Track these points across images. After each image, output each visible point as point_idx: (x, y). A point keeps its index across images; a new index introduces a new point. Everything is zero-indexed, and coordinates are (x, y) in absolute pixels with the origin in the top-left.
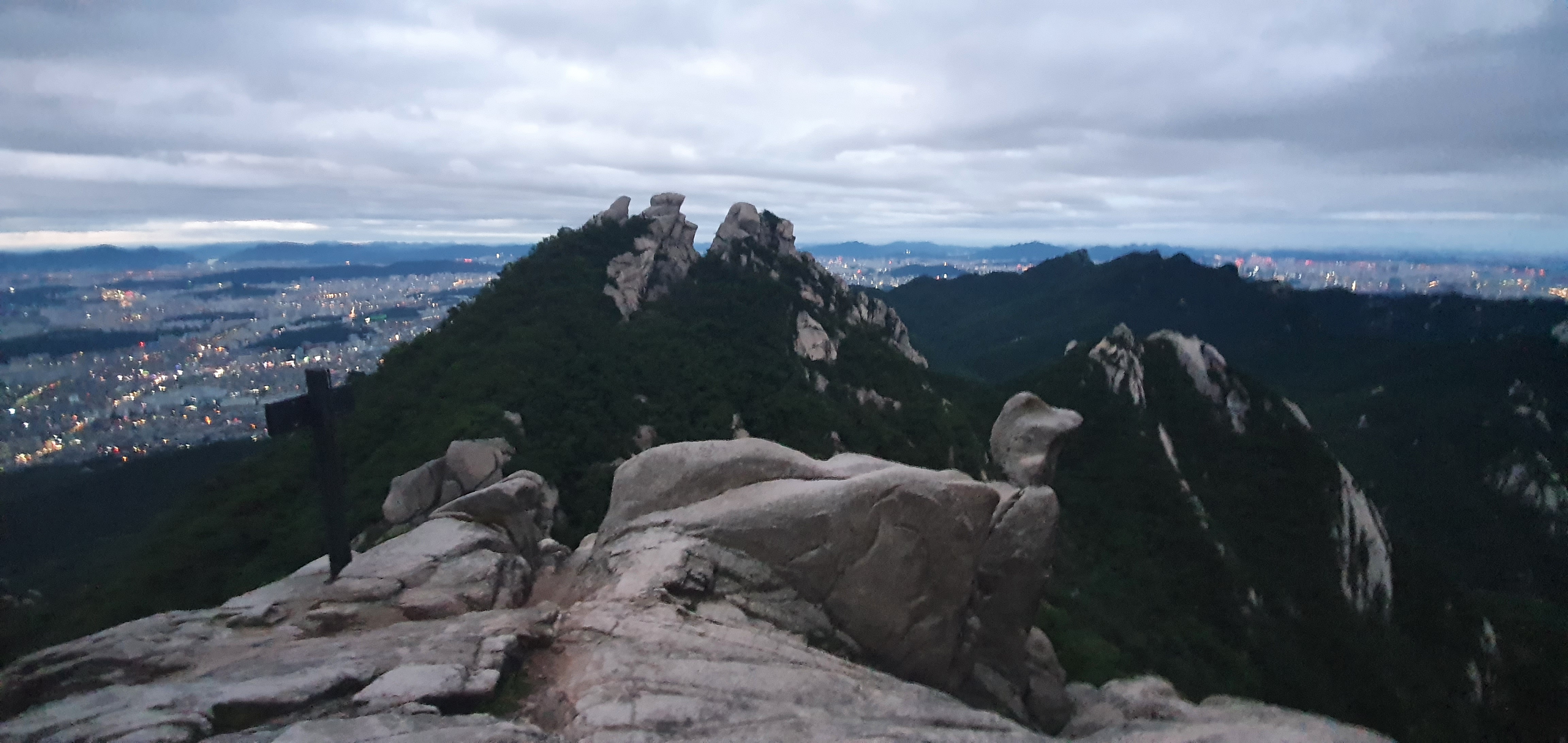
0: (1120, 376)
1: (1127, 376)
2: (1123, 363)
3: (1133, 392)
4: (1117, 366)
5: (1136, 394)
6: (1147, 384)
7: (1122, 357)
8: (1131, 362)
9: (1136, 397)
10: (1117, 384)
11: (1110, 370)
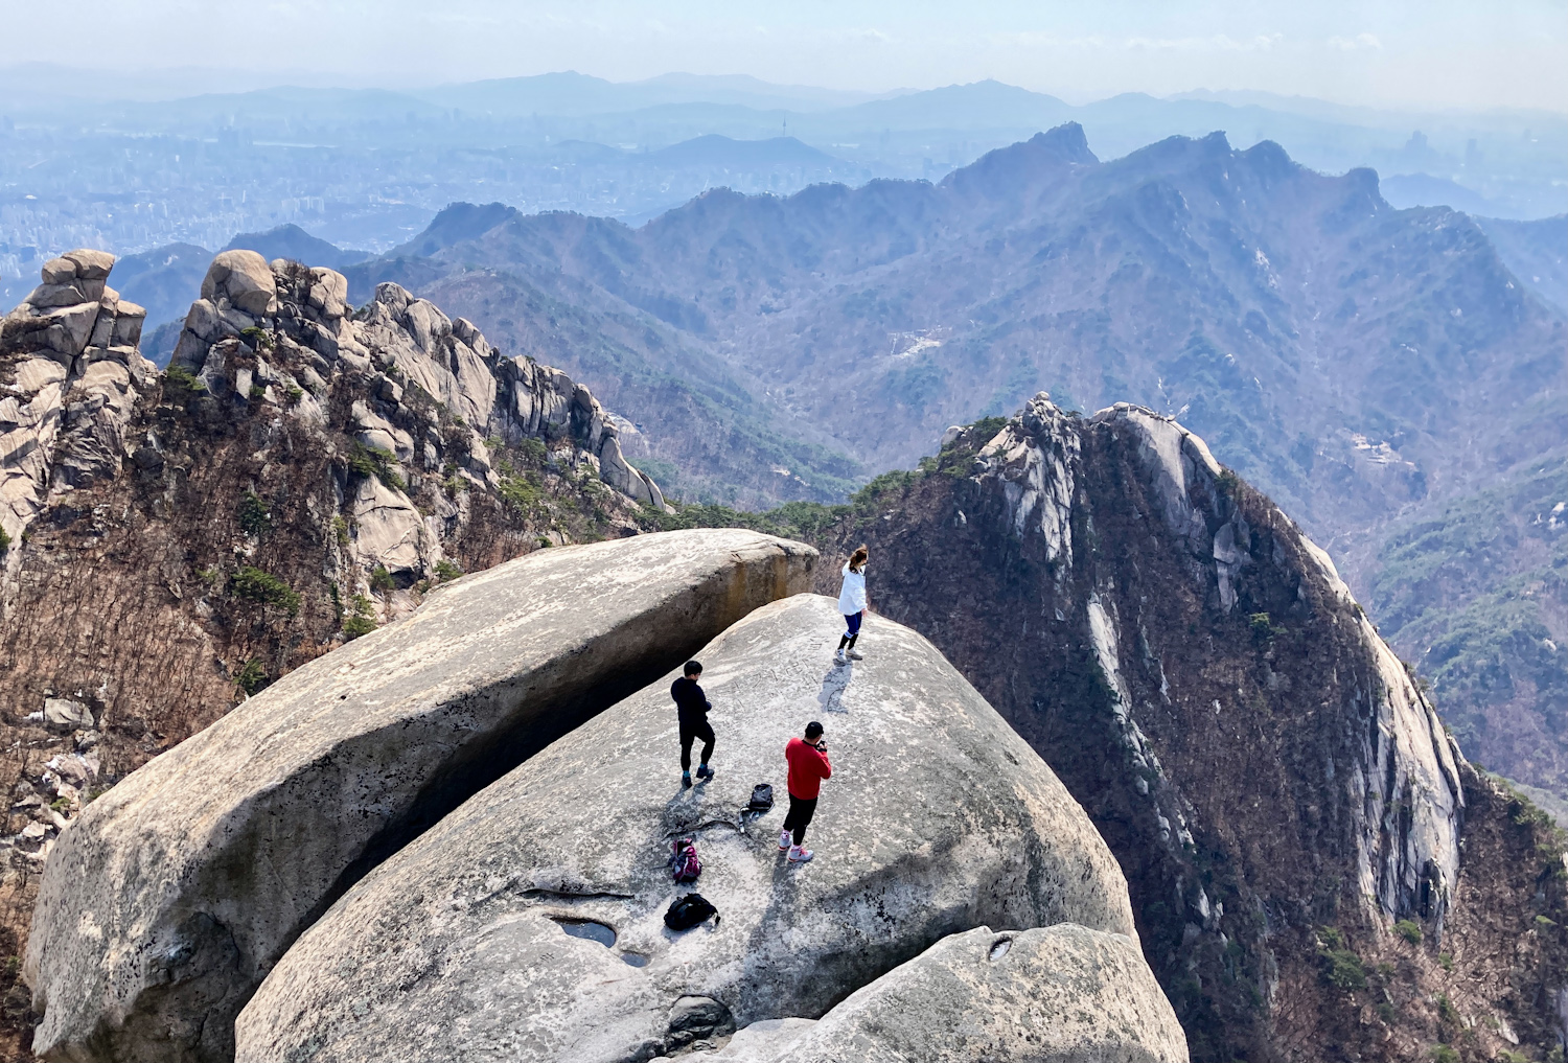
0: (1028, 503)
1: (1040, 501)
2: (1036, 479)
3: (1048, 536)
4: (1023, 485)
5: (1056, 536)
6: (1076, 515)
7: (1033, 466)
8: (1051, 475)
9: (1054, 545)
10: (1020, 522)
11: (1010, 495)
